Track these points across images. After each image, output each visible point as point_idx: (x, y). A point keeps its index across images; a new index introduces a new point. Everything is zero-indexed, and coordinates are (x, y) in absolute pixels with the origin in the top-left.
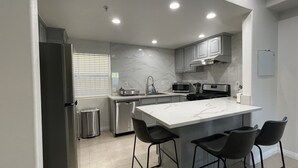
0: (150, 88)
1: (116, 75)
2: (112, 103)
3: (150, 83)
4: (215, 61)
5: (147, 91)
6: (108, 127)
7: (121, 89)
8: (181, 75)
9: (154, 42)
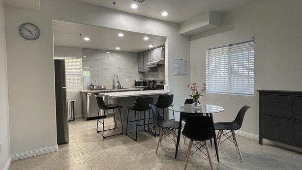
0: (116, 84)
1: (87, 74)
2: (84, 95)
3: (116, 80)
4: (158, 65)
5: (114, 87)
6: (80, 115)
7: (91, 85)
8: (144, 74)
9: (118, 48)
